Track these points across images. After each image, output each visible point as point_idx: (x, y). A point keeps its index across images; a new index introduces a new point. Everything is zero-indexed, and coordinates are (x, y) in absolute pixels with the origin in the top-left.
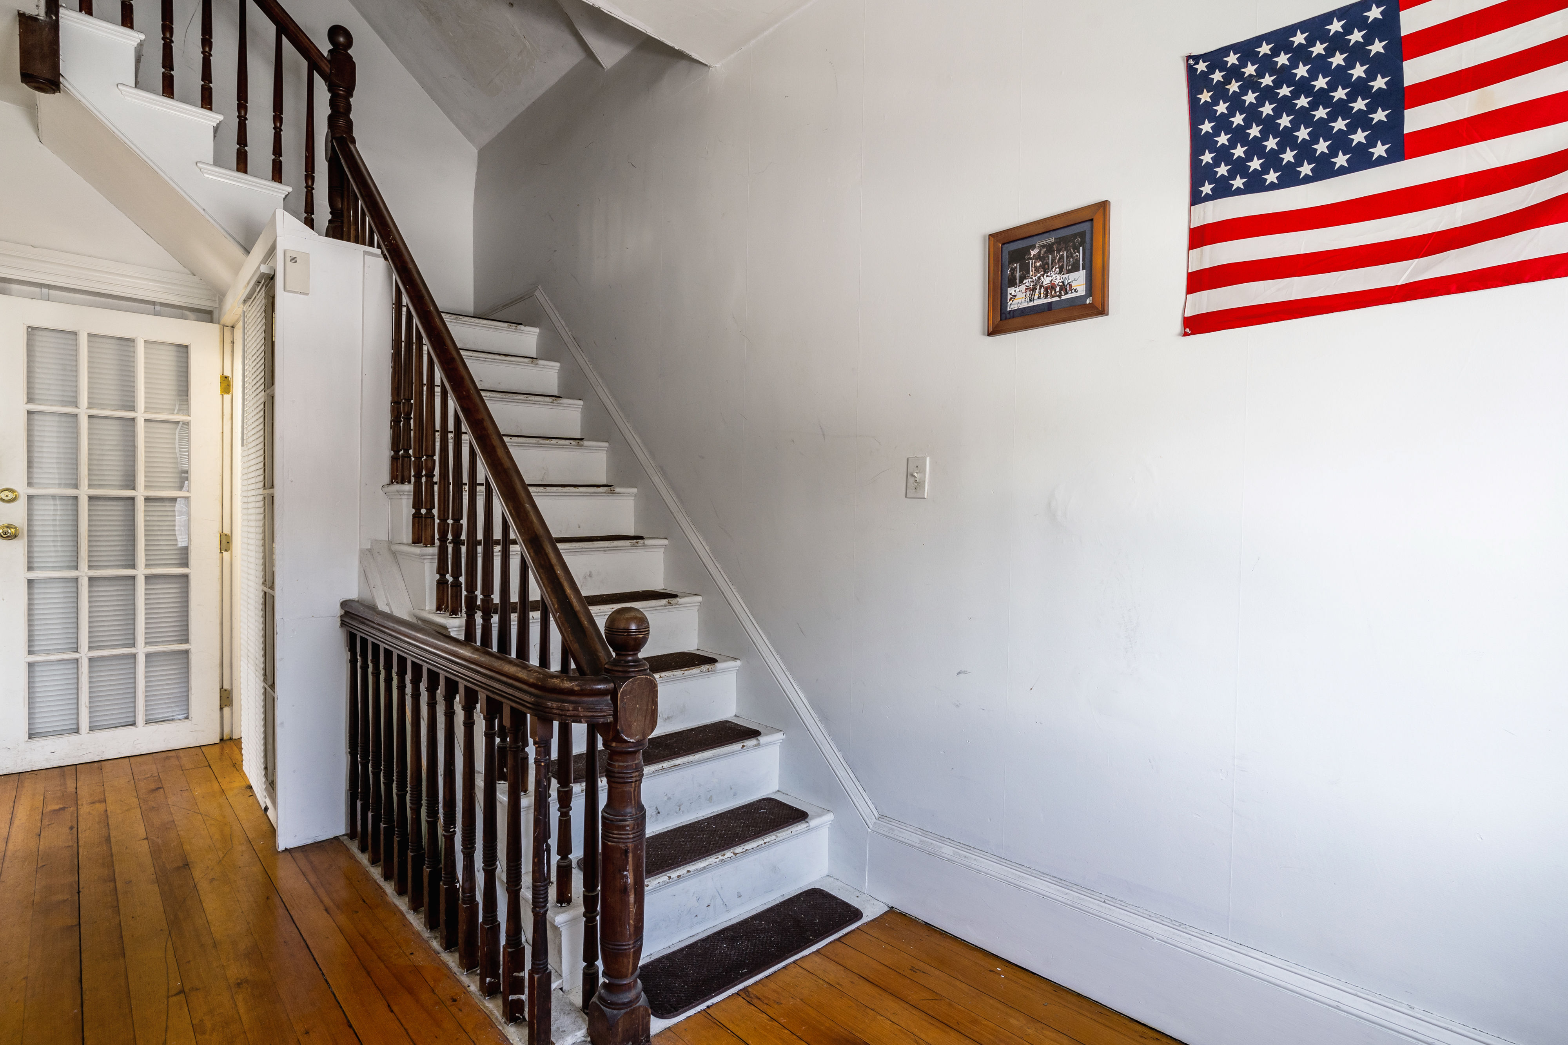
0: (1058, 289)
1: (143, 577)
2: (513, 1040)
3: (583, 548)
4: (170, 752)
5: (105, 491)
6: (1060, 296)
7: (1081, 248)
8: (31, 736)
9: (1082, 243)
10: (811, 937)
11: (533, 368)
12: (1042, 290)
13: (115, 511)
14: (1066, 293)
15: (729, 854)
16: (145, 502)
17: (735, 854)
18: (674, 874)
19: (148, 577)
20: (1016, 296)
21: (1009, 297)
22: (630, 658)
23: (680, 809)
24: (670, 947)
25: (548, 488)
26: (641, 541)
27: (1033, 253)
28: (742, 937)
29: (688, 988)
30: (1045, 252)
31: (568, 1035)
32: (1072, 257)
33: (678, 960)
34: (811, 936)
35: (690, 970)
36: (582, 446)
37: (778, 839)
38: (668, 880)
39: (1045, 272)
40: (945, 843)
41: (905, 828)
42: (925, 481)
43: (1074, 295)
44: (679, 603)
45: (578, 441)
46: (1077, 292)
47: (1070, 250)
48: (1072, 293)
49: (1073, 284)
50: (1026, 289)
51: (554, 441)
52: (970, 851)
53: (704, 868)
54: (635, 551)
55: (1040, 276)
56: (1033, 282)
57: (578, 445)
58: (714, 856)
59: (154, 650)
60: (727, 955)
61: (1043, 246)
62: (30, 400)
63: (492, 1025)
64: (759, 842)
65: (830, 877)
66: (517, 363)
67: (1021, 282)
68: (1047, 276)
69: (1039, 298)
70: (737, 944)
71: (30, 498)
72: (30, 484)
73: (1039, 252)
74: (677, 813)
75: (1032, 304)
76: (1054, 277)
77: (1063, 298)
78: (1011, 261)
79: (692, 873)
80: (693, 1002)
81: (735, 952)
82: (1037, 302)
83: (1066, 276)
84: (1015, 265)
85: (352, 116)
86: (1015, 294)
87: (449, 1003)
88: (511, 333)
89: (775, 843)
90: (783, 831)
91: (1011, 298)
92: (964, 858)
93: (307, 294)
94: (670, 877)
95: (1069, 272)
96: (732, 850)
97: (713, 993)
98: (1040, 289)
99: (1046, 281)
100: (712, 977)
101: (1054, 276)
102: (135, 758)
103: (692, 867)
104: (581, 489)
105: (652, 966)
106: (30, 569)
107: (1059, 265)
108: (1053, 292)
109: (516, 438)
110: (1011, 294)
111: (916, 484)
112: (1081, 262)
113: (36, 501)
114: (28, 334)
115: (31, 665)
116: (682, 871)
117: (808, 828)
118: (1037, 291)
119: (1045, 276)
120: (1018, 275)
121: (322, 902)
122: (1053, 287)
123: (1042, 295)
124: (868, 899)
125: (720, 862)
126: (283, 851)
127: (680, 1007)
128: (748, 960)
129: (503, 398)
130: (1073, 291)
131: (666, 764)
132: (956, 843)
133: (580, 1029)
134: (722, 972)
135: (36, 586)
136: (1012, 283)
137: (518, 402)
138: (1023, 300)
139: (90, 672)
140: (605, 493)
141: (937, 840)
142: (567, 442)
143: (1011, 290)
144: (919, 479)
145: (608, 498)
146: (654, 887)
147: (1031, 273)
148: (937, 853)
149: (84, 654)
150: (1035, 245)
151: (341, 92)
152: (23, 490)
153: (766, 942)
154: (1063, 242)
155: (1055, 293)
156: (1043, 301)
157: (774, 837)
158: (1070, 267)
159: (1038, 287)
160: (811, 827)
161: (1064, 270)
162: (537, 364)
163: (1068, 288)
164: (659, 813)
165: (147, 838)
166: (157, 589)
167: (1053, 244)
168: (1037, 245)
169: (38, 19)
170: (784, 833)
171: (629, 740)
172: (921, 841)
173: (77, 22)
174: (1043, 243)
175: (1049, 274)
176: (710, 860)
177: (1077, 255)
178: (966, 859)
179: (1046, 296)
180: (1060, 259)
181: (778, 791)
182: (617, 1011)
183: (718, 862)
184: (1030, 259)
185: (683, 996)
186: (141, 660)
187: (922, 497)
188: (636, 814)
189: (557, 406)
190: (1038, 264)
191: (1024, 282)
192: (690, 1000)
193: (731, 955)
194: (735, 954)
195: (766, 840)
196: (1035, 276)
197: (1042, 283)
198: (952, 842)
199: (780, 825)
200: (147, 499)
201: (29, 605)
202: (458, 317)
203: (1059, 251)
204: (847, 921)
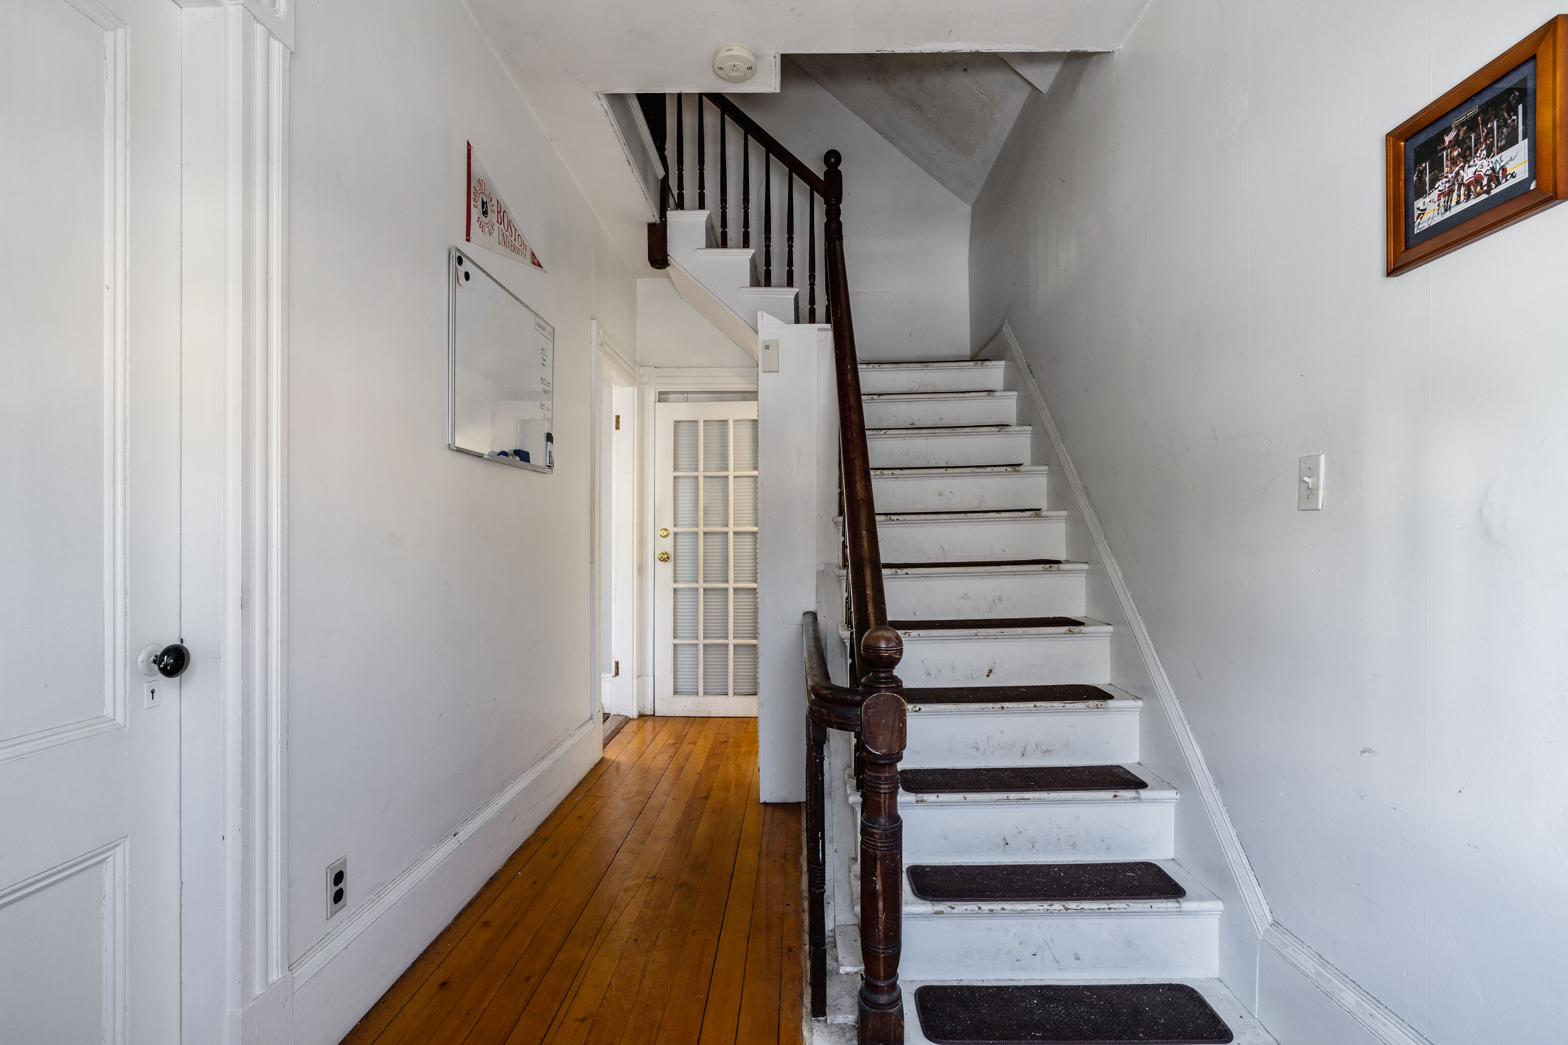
0: (1485, 182)
1: (732, 590)
2: (805, 999)
3: (989, 572)
4: (745, 719)
5: (712, 528)
6: (1488, 192)
7: (1520, 107)
8: (675, 693)
9: (1522, 99)
10: (1141, 1035)
11: (991, 401)
12: (1463, 189)
13: (717, 541)
14: (1499, 183)
15: (1057, 906)
16: (734, 536)
17: (1067, 909)
18: (986, 906)
19: (735, 590)
20: (1425, 210)
21: (1417, 213)
22: (883, 675)
23: (1033, 847)
24: (983, 981)
25: (969, 515)
26: (1055, 566)
27: (1447, 139)
28: (1060, 1000)
29: (969, 1024)
30: (1465, 133)
31: (840, 1014)
32: (1506, 125)
33: (979, 995)
34: (1142, 1033)
35: (984, 1009)
36: (1019, 471)
37: (1129, 909)
38: (977, 910)
39: (1466, 161)
40: (1347, 985)
41: (1300, 948)
42: (1318, 487)
43: (1512, 182)
44: (1082, 632)
45: (1014, 467)
46: (1514, 177)
47: (1503, 115)
48: (1507, 180)
49: (1507, 167)
50: (1439, 195)
51: (989, 469)
52: (1378, 1010)
53: (1023, 912)
54: (1050, 575)
55: (1459, 170)
56: (1449, 181)
57: (1015, 471)
58: (1040, 903)
59: (738, 642)
60: (1031, 1011)
61: (1462, 124)
62: (676, 469)
63: (800, 981)
64: (1103, 905)
65: (1220, 981)
66: (975, 398)
67: (1432, 187)
68: (1470, 166)
69: (1458, 203)
70: (1050, 1005)
71: (675, 534)
72: (675, 525)
73: (1457, 135)
74: (1030, 850)
75: (1448, 214)
76: (1481, 165)
77: (1493, 192)
78: (1418, 163)
79: (1007, 912)
80: (965, 1039)
81: (1042, 1013)
82: (1455, 210)
83: (1497, 157)
84: (1424, 165)
85: (842, 219)
86: (1424, 208)
87: (785, 951)
88: (978, 370)
89: (1125, 913)
90: (1139, 903)
91: (1420, 214)
92: (1368, 1016)
93: (778, 372)
94: (980, 908)
95: (1501, 149)
96: (1064, 903)
97: (992, 1040)
98: (1459, 189)
99: (1468, 174)
100: (1001, 1025)
101: (1479, 163)
102: (727, 718)
103: (1009, 906)
104: (1003, 514)
105: (951, 990)
106: (675, 581)
107: (1486, 144)
108: (1479, 188)
109: (951, 469)
110: (1418, 209)
111: (1308, 492)
112: (1521, 128)
113: (679, 537)
114: (675, 425)
115: (675, 645)
116: (996, 906)
117: (1179, 909)
118: (1455, 193)
119: (1466, 168)
120: (1427, 179)
121: (761, 846)
122: (1478, 180)
123: (1462, 198)
124: (1255, 1025)
125: (1045, 912)
126: (762, 803)
127: (950, 1037)
128: (1050, 1025)
129: (951, 433)
130: (1508, 177)
131: (1013, 795)
132: (1361, 991)
133: (852, 1014)
134: (1014, 1025)
135: (678, 593)
136: (1421, 193)
137: (965, 435)
138: (1436, 212)
139: (704, 654)
140: (1030, 517)
141: (1337, 978)
142: (1003, 469)
143: (1419, 204)
144: (1312, 487)
145: (1035, 522)
146: (960, 912)
147: (1446, 170)
148: (1334, 995)
149: (701, 641)
150: (1451, 126)
151: (833, 202)
152: (672, 529)
153: (1083, 1017)
154: (1492, 108)
155: (1482, 188)
156: (1464, 206)
157: (1125, 906)
158: (1503, 142)
159: (1456, 187)
160: (1182, 909)
161: (1495, 149)
162: (994, 396)
163: (1501, 175)
164: (1007, 844)
165: (700, 774)
166: (739, 598)
167: (1476, 116)
168: (1453, 126)
169: (656, 224)
170: (1140, 905)
171: (874, 751)
172: (1317, 971)
173: (675, 217)
174: (1463, 119)
175: (1472, 163)
176: (1033, 905)
177: (1514, 120)
178: (1371, 1018)
179: (1468, 197)
180: (1487, 134)
181: (1173, 859)
182: (869, 1008)
183: (1042, 911)
184: (1445, 149)
185: (959, 1029)
186: (731, 648)
187: (1315, 508)
188: (885, 825)
189: (1005, 434)
190: (1456, 153)
191: (1436, 187)
192: (964, 1035)
193: (1036, 1012)
194: (1040, 1014)
195: (1111, 906)
196: (1451, 173)
197: (1462, 180)
198: (1357, 988)
199: (1138, 895)
200: (735, 533)
201: (674, 605)
202: (928, 364)
203: (1485, 123)
204: (1203, 1038)
